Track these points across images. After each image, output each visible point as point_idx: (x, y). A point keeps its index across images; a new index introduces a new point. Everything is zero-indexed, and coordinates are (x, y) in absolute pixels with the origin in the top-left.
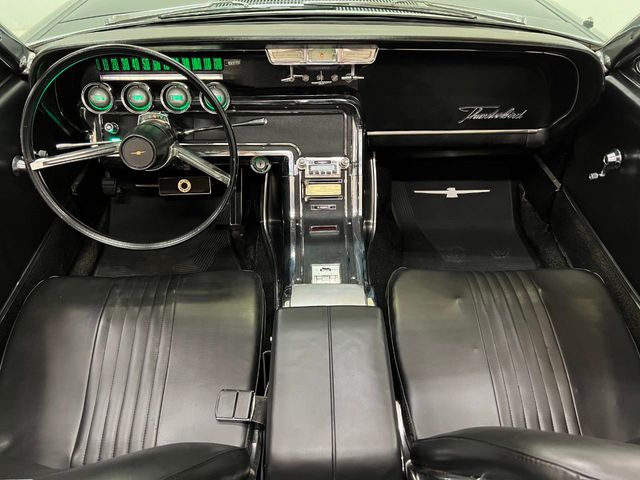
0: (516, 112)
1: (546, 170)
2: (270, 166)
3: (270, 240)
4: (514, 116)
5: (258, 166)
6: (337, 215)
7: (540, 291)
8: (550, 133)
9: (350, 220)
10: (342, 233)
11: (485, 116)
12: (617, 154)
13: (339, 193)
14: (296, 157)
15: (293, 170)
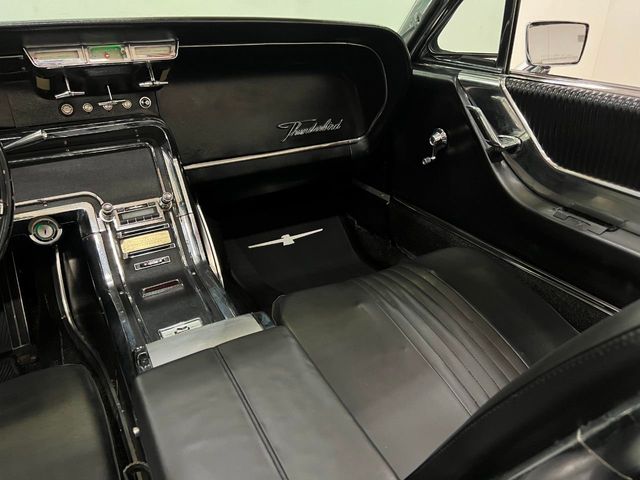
0: (334, 122)
1: (371, 189)
2: (60, 232)
3: (82, 337)
4: (333, 127)
5: (42, 234)
6: (174, 268)
7: (432, 272)
8: (370, 139)
9: (193, 270)
10: (188, 286)
11: (306, 131)
12: (440, 132)
13: (169, 240)
14: (97, 207)
15: (97, 225)
